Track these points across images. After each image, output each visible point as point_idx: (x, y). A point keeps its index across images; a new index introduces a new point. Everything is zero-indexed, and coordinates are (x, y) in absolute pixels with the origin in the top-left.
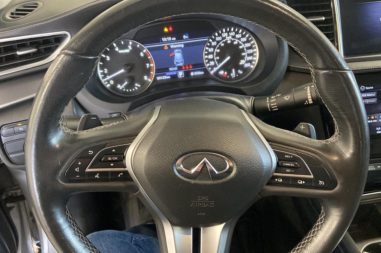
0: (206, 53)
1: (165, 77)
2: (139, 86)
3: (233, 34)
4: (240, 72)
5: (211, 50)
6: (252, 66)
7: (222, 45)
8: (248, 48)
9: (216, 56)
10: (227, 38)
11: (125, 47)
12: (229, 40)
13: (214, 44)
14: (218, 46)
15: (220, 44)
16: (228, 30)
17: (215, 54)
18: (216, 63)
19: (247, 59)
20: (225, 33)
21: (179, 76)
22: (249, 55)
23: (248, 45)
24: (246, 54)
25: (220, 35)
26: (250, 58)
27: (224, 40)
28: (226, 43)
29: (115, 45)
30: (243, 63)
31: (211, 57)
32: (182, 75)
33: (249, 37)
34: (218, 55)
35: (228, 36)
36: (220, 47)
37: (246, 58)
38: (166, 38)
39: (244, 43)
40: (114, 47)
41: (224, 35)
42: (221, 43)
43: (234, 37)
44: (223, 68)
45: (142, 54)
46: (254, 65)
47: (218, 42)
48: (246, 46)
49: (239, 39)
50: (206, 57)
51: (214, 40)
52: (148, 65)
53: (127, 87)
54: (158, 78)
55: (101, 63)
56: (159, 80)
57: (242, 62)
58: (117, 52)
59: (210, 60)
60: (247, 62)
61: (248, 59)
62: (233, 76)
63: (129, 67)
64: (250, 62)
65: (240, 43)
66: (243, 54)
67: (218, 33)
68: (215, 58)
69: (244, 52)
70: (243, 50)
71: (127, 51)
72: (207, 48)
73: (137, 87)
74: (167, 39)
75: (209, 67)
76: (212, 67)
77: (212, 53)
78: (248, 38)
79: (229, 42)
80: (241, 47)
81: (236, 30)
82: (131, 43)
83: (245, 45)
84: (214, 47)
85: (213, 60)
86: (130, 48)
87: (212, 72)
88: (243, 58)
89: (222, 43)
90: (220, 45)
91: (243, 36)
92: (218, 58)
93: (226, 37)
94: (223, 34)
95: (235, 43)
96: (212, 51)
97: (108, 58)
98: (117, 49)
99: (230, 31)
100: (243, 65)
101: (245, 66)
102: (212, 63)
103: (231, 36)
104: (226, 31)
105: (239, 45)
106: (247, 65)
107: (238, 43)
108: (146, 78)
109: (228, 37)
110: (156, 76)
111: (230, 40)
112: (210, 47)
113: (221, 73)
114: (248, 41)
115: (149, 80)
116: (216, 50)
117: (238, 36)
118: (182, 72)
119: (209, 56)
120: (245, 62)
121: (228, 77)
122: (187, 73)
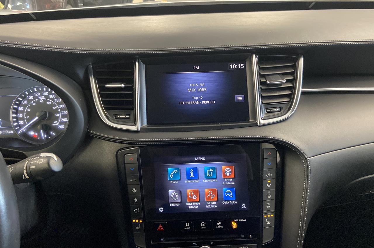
0: (14, 111)
3: (46, 94)
4: (53, 134)
7: (34, 104)
8: (63, 109)
13: (24, 102)
14: (29, 105)
15: (32, 103)
16: (40, 89)
17: (25, 113)
18: (26, 122)
19: (61, 120)
22: (63, 116)
23: (63, 106)
24: (60, 115)
25: (30, 94)
26: (64, 120)
28: (38, 102)
30: (57, 125)
31: (20, 115)
34: (28, 113)
35: (41, 95)
36: (31, 107)
37: (59, 119)
39: (58, 103)
41: (36, 94)
43: (47, 97)
47: (29, 101)
48: (60, 107)
49: (53, 99)
50: (14, 115)
51: (24, 99)
57: (56, 123)
59: (18, 119)
60: (61, 123)
65: (54, 103)
66: (57, 115)
67: (29, 92)
68: (25, 118)
69: (58, 113)
70: (56, 111)
72: (15, 106)
75: (17, 126)
76: (21, 126)
80: (55, 108)
81: (49, 90)
83: (59, 106)
84: (25, 106)
85: (22, 119)
87: (19, 132)
88: (57, 119)
89: (34, 102)
91: (58, 97)
92: (28, 117)
93: (38, 96)
94: (34, 93)
95: (49, 103)
96: (22, 110)
99: (43, 91)
100: (56, 127)
101: (59, 128)
102: (21, 122)
103: (44, 95)
104: (38, 91)
105: (52, 105)
106: (61, 127)
107: (52, 103)
109: (41, 97)
111: (42, 100)
112: (20, 105)
113: (32, 133)
116: (26, 109)
117: (52, 96)
119: (18, 114)
120: (58, 123)
121: (39, 138)
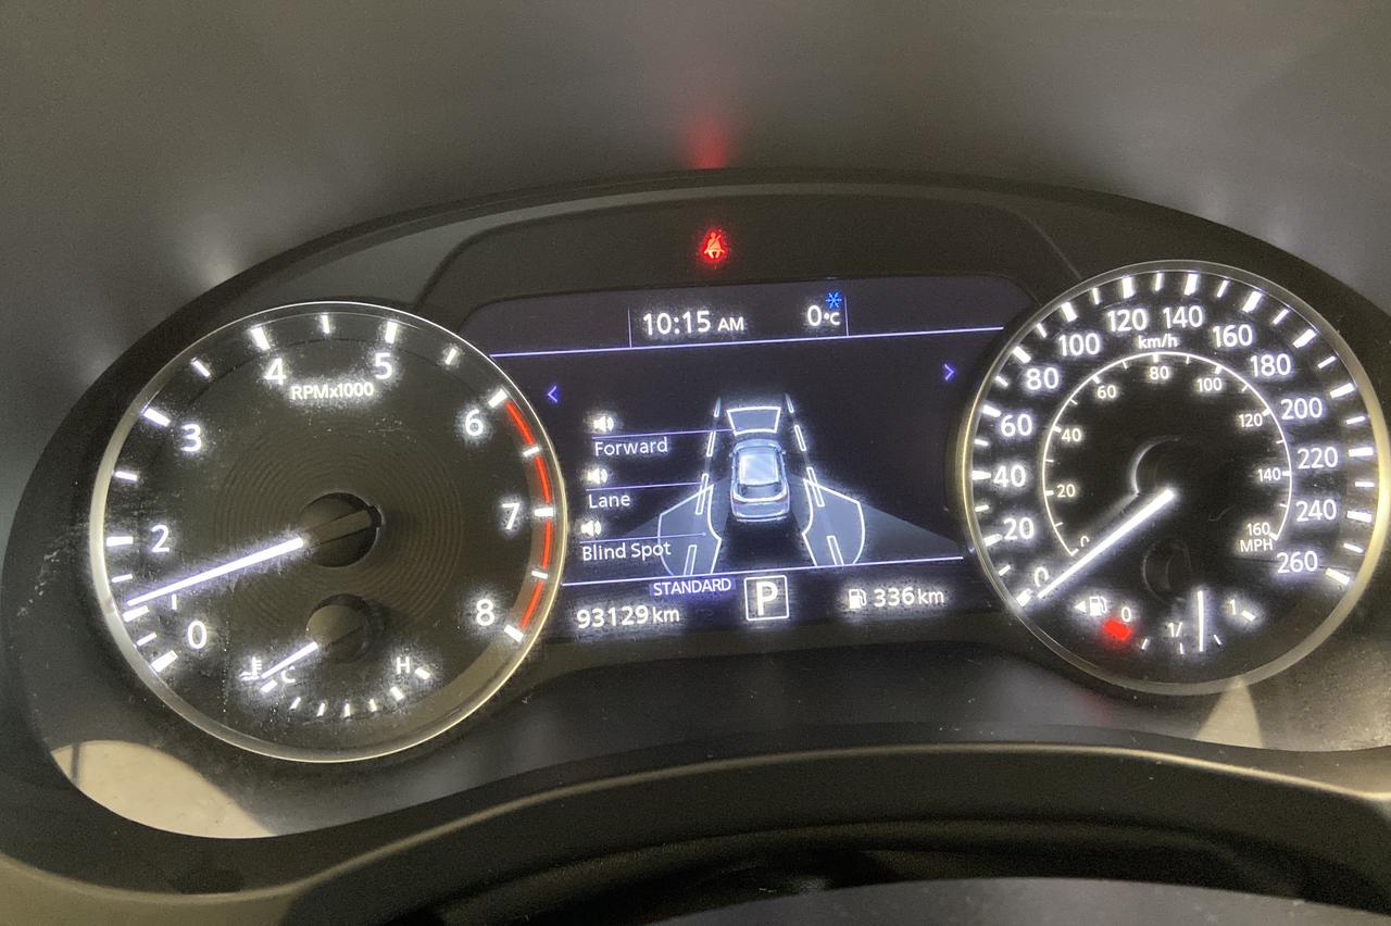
0: (982, 443)
1: (639, 616)
2: (424, 674)
3: (1189, 317)
4: (1242, 613)
5: (1016, 426)
6: (1338, 577)
7: (1108, 393)
8: (1306, 433)
9: (1057, 475)
10: (1141, 343)
11: (346, 355)
12: (1156, 357)
13: (1040, 379)
14: (1071, 400)
15: (1091, 388)
16: (1158, 283)
17: (1046, 460)
18: (1056, 525)
19: (1295, 511)
20: (1132, 303)
21: (754, 613)
22: (1313, 484)
23: (1307, 408)
24: (1288, 473)
25: (1091, 319)
26: (1318, 510)
27: (1123, 362)
28: (1132, 379)
29: (260, 337)
30: (1268, 545)
31: (1010, 476)
32: (777, 608)
33: (1321, 347)
34: (1068, 463)
35: (1156, 328)
36: (1086, 412)
37: (1286, 506)
38: (675, 310)
39: (1275, 389)
40: (255, 360)
41: (1120, 319)
42: (1095, 378)
43: (1195, 340)
44: (1115, 574)
45: (473, 425)
46: (1354, 564)
47: (1075, 370)
48: (1286, 417)
49: (1237, 358)
50: (979, 475)
51: (1044, 352)
52: (512, 508)
53: (320, 679)
54: (589, 619)
55: (130, 476)
56: (591, 633)
57: (1256, 537)
58: (276, 396)
59: (1004, 503)
60: (1299, 538)
61: (1301, 519)
62: (1189, 639)
63: (359, 520)
64: (1325, 539)
65: (1247, 386)
66: (1266, 475)
67: (1082, 304)
68: (1047, 493)
69: (1274, 457)
70: (1260, 447)
71: (355, 390)
72: (990, 411)
73: (406, 680)
74: (682, 325)
75: (999, 555)
76: (1022, 557)
77: (1025, 450)
78: (1304, 360)
79: (1159, 374)
80: (1247, 421)
81: (1222, 290)
82: (391, 331)
83: (1279, 410)
84: (1043, 406)
85: (1026, 501)
86: (383, 371)
87: (1021, 601)
88: (1263, 502)
89: (1106, 378)
90: (1089, 392)
91: (1271, 339)
92: (1069, 490)
93: (1133, 334)
94: (1111, 314)
95: (1208, 386)
96: (1028, 433)
97: (195, 438)
98: (276, 373)
99: (1172, 296)
100: (1262, 563)
101: (1281, 571)
102: (1020, 529)
103: (1176, 330)
104: (1144, 297)
105: (1233, 401)
106: (1294, 565)
107: (1231, 386)
108: (484, 611)
109: (1154, 341)
110: (568, 599)
111: (1163, 360)
112: (1013, 399)
113: (1094, 608)
114: (1306, 380)
115: (514, 633)
116: (1055, 428)
117: (1227, 336)
118: (780, 583)
119: (1002, 469)
120: (1276, 537)
121: (1145, 644)
122: (817, 592)
